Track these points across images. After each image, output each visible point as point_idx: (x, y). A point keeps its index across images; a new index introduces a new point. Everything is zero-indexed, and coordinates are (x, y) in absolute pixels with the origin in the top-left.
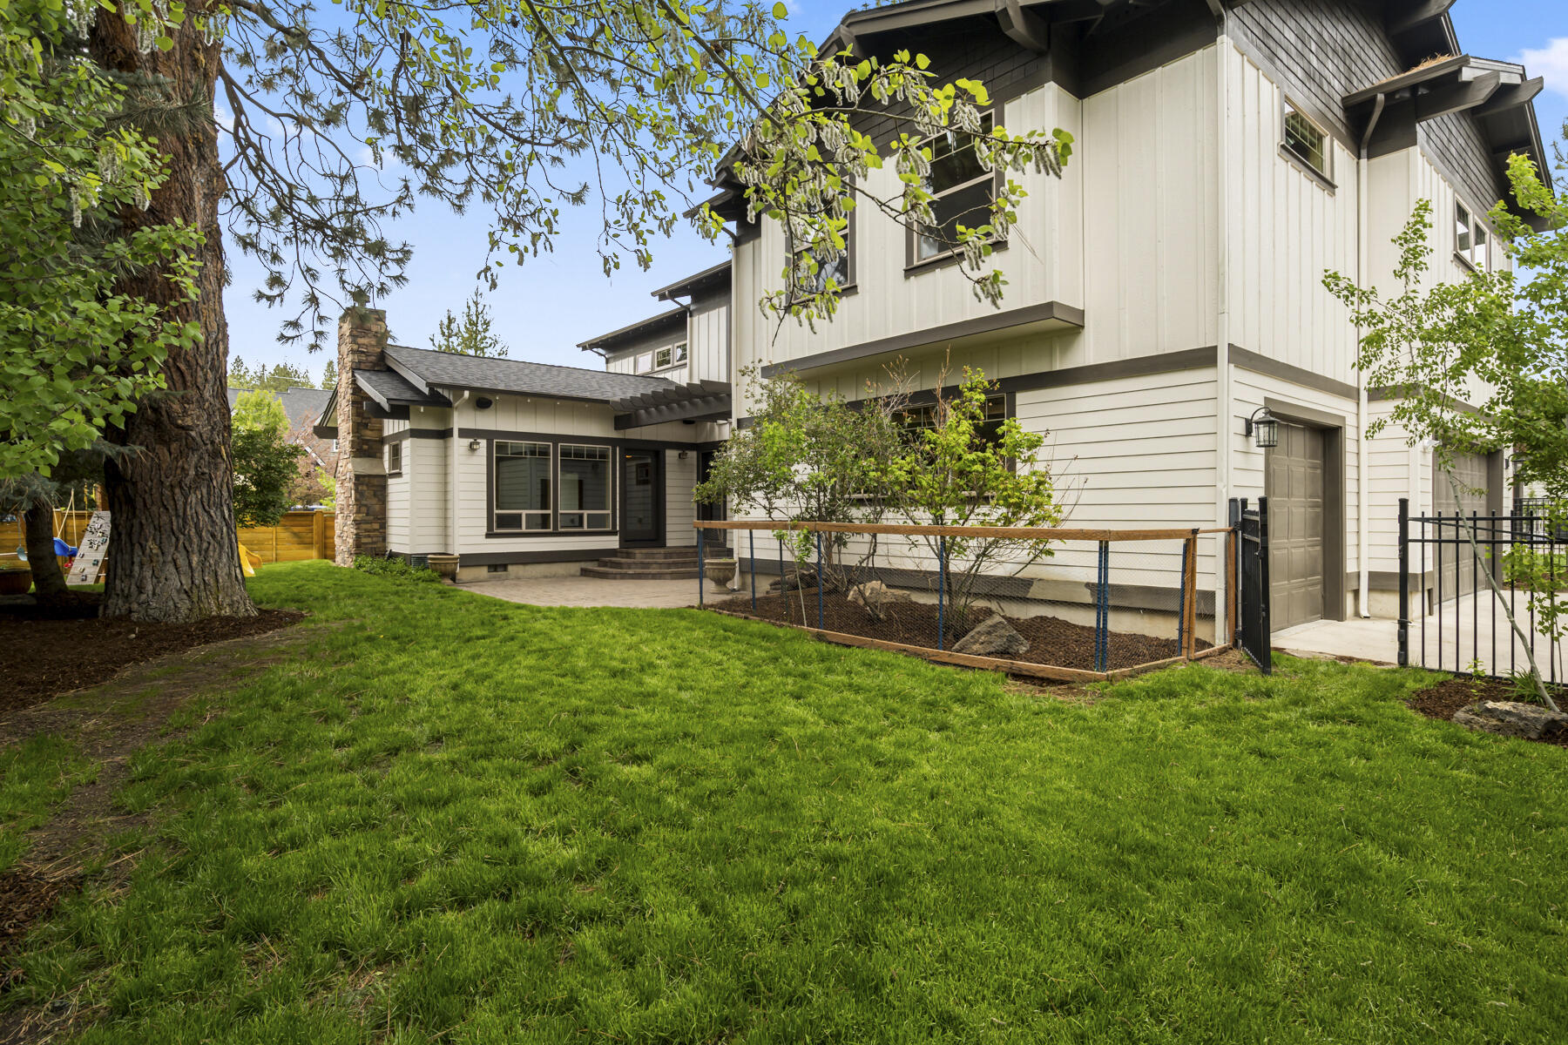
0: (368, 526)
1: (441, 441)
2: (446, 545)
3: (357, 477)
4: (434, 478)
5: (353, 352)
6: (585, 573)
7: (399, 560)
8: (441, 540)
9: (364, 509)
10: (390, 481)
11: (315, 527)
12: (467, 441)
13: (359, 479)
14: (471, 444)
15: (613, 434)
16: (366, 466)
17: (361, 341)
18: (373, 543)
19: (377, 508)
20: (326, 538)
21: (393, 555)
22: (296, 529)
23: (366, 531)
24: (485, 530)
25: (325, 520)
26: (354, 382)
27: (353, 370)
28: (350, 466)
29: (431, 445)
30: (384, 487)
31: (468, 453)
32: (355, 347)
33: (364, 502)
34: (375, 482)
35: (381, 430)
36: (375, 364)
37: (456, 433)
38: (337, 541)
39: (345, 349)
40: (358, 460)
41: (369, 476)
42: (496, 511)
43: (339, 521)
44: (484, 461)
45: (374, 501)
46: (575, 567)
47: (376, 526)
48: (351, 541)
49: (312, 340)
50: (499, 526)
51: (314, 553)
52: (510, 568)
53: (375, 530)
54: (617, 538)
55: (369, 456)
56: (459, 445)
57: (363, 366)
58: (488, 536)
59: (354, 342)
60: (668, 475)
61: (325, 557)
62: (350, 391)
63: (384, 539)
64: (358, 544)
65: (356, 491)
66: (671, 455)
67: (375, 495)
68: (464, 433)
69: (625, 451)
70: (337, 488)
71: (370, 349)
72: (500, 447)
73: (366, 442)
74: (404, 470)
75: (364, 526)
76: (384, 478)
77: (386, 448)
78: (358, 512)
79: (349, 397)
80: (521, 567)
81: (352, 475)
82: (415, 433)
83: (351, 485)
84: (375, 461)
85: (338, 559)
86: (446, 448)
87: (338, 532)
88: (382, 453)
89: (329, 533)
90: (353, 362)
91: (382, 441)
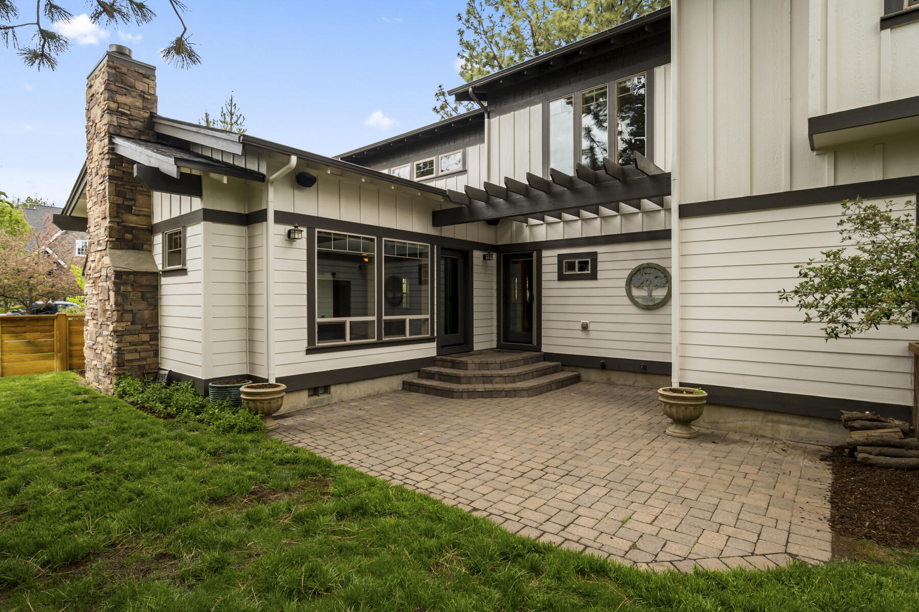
0: (134, 338)
1: (243, 229)
2: (252, 364)
3: (118, 274)
4: (234, 277)
5: (110, 111)
6: (408, 387)
7: (184, 385)
8: (243, 358)
9: (128, 316)
10: (164, 280)
11: (56, 333)
12: (284, 229)
13: (121, 277)
14: (289, 232)
15: (431, 231)
16: (130, 261)
17: (121, 99)
18: (141, 359)
19: (146, 314)
20: (71, 344)
21: (173, 378)
22: (30, 336)
23: (131, 344)
24: (304, 345)
25: (70, 324)
26: (112, 150)
27: (111, 136)
28: (107, 260)
29: (231, 233)
30: (155, 288)
31: (285, 244)
32: (113, 106)
33: (129, 307)
34: (144, 281)
35: (150, 216)
36: (141, 132)
37: (271, 216)
38: (87, 353)
39: (97, 112)
40: (119, 252)
41: (135, 273)
42: (318, 320)
43: (90, 329)
44: (303, 255)
45: (143, 305)
46: (396, 382)
47: (145, 337)
48: (109, 357)
49: (35, 43)
50: (321, 339)
51: (55, 363)
52: (333, 389)
53: (144, 343)
54: (434, 345)
55: (134, 248)
56: (274, 232)
57: (124, 132)
58: (309, 351)
59: (111, 99)
60: (475, 277)
61: (71, 368)
62: (106, 163)
63: (156, 354)
64: (120, 361)
65: (117, 292)
66: (477, 255)
67: (143, 298)
68: (281, 218)
69: (442, 249)
70: (87, 287)
71: (134, 112)
72: (323, 239)
73: (130, 230)
74: (189, 266)
75: (128, 338)
76: (156, 276)
77: (158, 239)
78: (120, 320)
79: (104, 170)
80: (344, 387)
81: (111, 272)
82: (209, 215)
83: (109, 284)
84: (142, 255)
85: (90, 375)
86: (251, 238)
87: (88, 342)
88: (151, 244)
89: (75, 339)
90: (110, 124)
91: (152, 230)
